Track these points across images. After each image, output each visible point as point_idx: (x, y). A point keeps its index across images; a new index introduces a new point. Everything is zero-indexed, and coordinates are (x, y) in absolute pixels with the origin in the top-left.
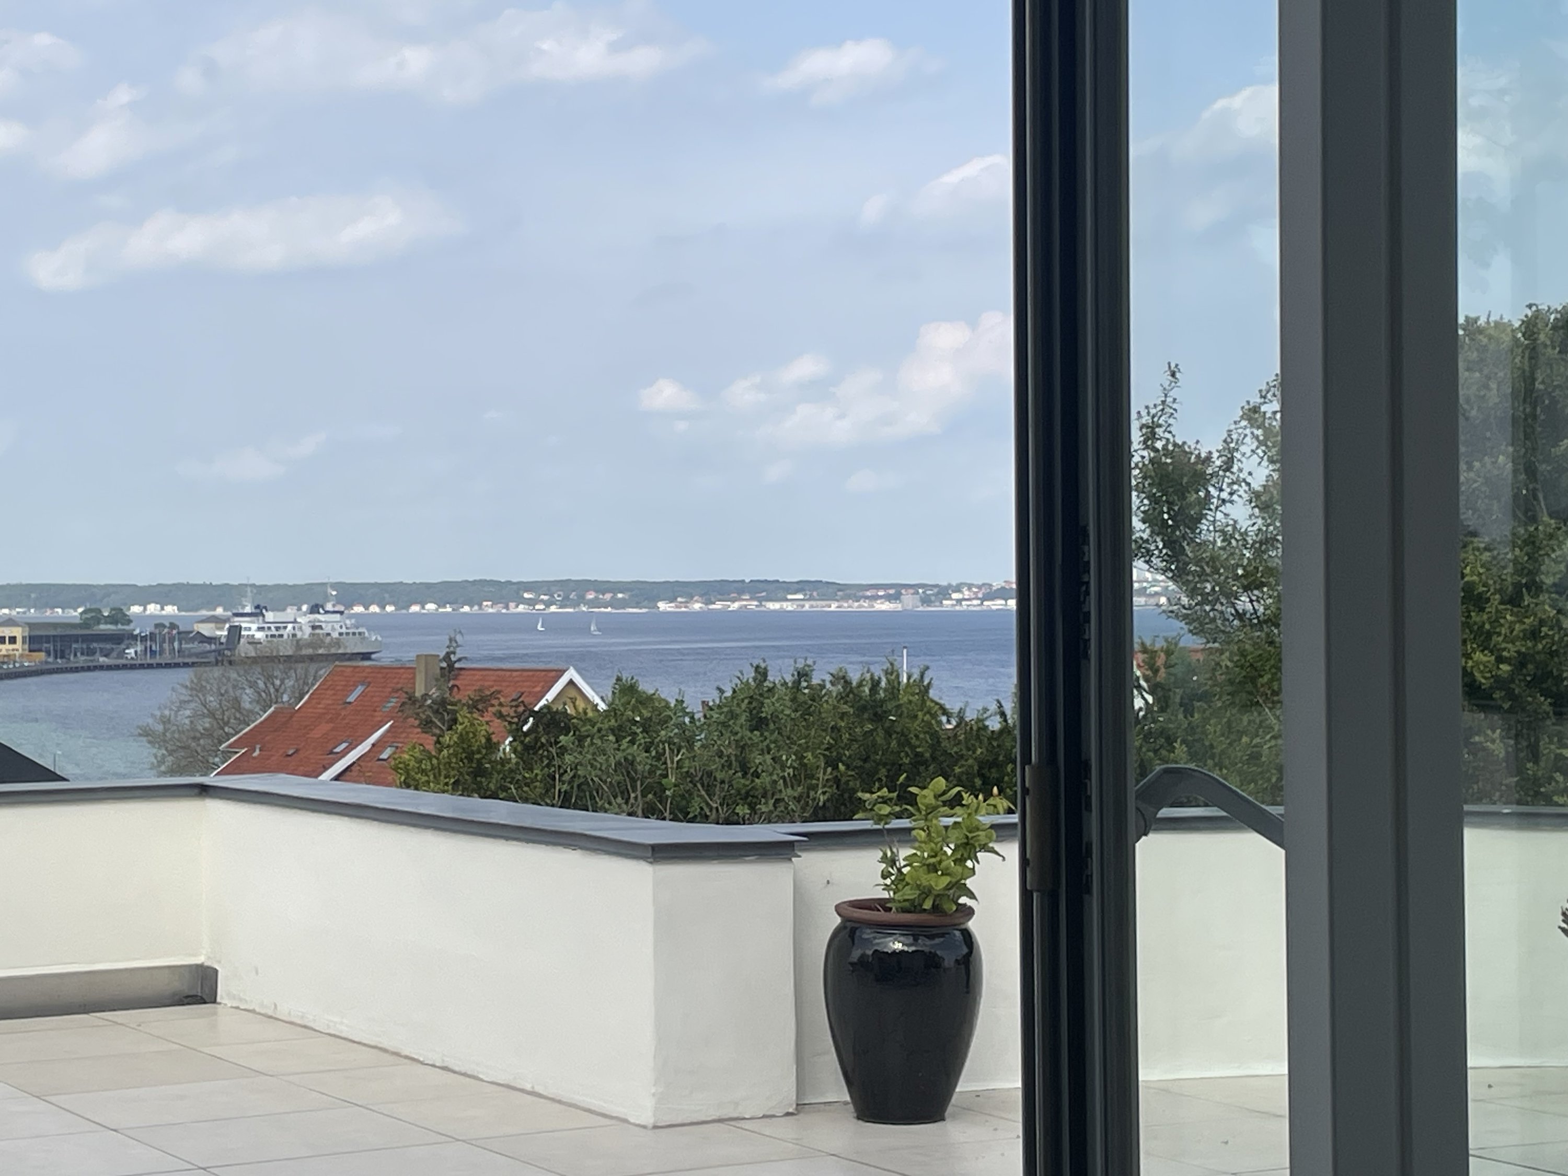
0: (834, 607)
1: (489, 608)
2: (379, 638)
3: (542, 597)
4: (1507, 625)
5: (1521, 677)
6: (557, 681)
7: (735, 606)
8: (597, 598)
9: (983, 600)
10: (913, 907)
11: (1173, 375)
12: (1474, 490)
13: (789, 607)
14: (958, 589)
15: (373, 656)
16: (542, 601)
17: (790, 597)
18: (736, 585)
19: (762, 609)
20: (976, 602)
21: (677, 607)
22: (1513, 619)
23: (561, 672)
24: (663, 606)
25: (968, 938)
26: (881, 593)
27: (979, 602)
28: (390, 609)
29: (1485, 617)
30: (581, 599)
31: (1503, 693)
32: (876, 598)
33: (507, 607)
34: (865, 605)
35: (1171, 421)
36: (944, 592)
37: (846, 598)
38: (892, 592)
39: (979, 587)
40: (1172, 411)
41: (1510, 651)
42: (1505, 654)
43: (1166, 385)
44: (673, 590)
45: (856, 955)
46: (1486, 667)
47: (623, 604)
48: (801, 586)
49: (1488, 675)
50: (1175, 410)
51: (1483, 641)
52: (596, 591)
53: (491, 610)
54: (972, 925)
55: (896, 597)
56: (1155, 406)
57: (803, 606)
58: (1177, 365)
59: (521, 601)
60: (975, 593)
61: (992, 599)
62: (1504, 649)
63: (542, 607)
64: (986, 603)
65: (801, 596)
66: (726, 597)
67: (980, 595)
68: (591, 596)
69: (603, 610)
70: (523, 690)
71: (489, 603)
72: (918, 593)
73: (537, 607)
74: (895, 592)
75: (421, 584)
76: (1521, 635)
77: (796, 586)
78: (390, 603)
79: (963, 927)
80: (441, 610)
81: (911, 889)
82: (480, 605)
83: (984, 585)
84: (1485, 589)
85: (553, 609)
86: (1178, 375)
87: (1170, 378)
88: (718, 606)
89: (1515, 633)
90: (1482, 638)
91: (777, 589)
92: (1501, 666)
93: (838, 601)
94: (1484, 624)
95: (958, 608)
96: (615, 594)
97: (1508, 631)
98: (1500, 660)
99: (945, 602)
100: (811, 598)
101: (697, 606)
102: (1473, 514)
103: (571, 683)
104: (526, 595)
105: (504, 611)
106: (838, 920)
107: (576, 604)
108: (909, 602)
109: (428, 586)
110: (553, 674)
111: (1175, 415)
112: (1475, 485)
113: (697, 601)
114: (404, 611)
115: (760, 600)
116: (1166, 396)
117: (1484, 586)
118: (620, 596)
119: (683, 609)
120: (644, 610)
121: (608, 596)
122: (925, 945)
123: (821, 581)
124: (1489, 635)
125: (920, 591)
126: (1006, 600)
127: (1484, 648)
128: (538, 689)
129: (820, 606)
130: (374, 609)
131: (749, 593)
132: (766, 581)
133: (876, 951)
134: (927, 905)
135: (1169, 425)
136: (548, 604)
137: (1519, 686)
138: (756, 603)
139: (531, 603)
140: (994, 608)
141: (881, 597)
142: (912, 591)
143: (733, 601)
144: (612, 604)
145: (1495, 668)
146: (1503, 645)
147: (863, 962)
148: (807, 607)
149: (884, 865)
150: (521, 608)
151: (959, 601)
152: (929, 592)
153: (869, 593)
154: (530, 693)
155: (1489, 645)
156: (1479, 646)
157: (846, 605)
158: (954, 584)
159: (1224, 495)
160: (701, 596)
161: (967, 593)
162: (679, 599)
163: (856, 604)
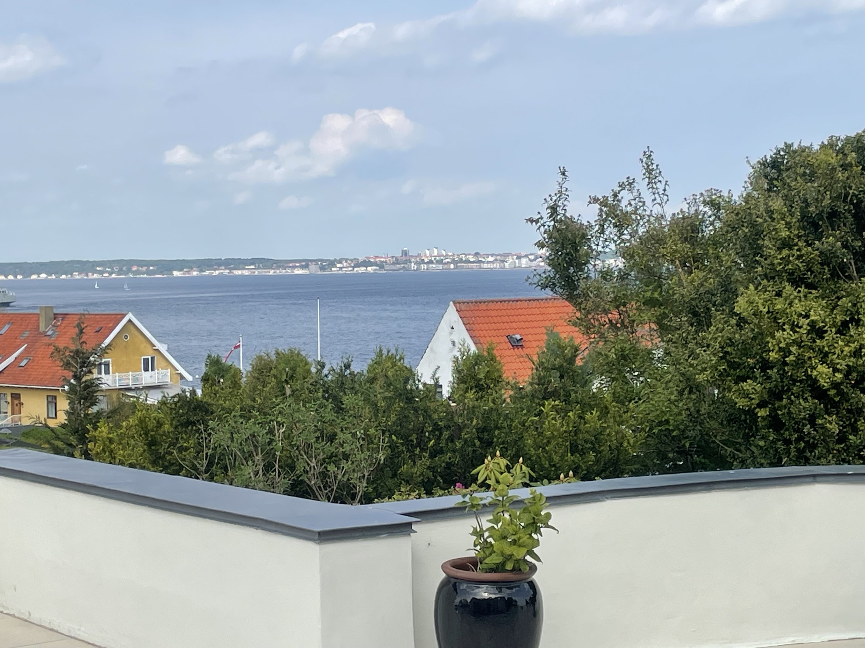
0: (272, 272)
1: (77, 276)
2: (14, 294)
3: (107, 269)
4: (839, 348)
5: (848, 381)
6: (121, 321)
7: (217, 273)
8: (138, 270)
9: (354, 267)
10: (498, 568)
11: (563, 174)
12: (811, 259)
13: (246, 273)
14: (340, 262)
15: (11, 304)
16: (107, 272)
17: (247, 267)
18: (216, 261)
19: (231, 274)
20: (350, 269)
21: (184, 274)
22: (843, 344)
23: (124, 316)
24: (176, 273)
25: (532, 585)
26: (298, 265)
27: (352, 269)
28: (19, 277)
29: (825, 343)
30: (129, 270)
31: (835, 391)
32: (295, 267)
33: (87, 275)
34: (289, 271)
35: (565, 203)
36: (332, 263)
37: (279, 267)
38: (304, 264)
39: (352, 261)
40: (566, 196)
41: (842, 365)
42: (838, 366)
43: (560, 180)
44: (181, 264)
45: (457, 601)
46: (826, 375)
47: (154, 273)
48: (253, 261)
49: (828, 380)
50: (568, 195)
51: (822, 358)
52: (138, 266)
53: (78, 277)
54: (536, 577)
55: (306, 267)
56: (556, 194)
57: (254, 272)
58: (564, 168)
59: (95, 272)
60: (349, 264)
61: (359, 267)
62: (838, 364)
63: (107, 275)
64: (355, 269)
65: (253, 267)
66: (211, 268)
67: (353, 265)
68: (134, 268)
69: (141, 276)
70: (102, 326)
71: (77, 273)
72: (318, 264)
73: (104, 275)
74: (305, 264)
75: (37, 263)
76: (849, 354)
77: (252, 261)
78: (19, 274)
79: (529, 580)
80: (49, 277)
81: (497, 556)
82: (72, 275)
83: (354, 259)
84: (823, 324)
85: (114, 276)
86: (566, 173)
87: (561, 176)
88: (207, 273)
89: (845, 353)
90: (821, 356)
91: (241, 263)
92: (836, 374)
93: (274, 269)
94: (824, 347)
95: (340, 272)
96: (149, 267)
97: (840, 352)
98: (836, 370)
99: (333, 269)
100: (259, 268)
101: (195, 273)
102: (811, 275)
103: (130, 321)
104: (98, 269)
105: (85, 277)
106: (444, 575)
107: (126, 273)
108: (313, 269)
109: (42, 264)
110: (119, 316)
111: (568, 199)
112: (812, 256)
113: (195, 271)
114: (29, 278)
115: (230, 269)
116: (561, 187)
117: (822, 322)
118: (151, 268)
119: (187, 275)
120: (165, 276)
121: (144, 269)
122: (506, 593)
123: (264, 259)
124: (826, 354)
125: (319, 263)
126: (367, 267)
127: (823, 362)
128: (111, 325)
129: (265, 272)
130: (11, 277)
131: (225, 266)
132: (233, 259)
133: (474, 598)
134: (509, 566)
135: (564, 206)
136: (110, 273)
137: (847, 387)
138: (228, 271)
139: (101, 273)
140: (360, 272)
141: (297, 267)
142: (314, 263)
143: (215, 270)
144: (148, 273)
145: (832, 376)
146: (837, 361)
147: (463, 605)
148: (256, 273)
149: (475, 538)
150: (95, 276)
151: (341, 268)
152: (324, 264)
153: (291, 265)
154: (106, 327)
155: (827, 361)
156: (820, 361)
157: (278, 271)
158: (338, 258)
159: (600, 249)
160: (198, 267)
161: (345, 264)
162: (185, 270)
163: (284, 271)
